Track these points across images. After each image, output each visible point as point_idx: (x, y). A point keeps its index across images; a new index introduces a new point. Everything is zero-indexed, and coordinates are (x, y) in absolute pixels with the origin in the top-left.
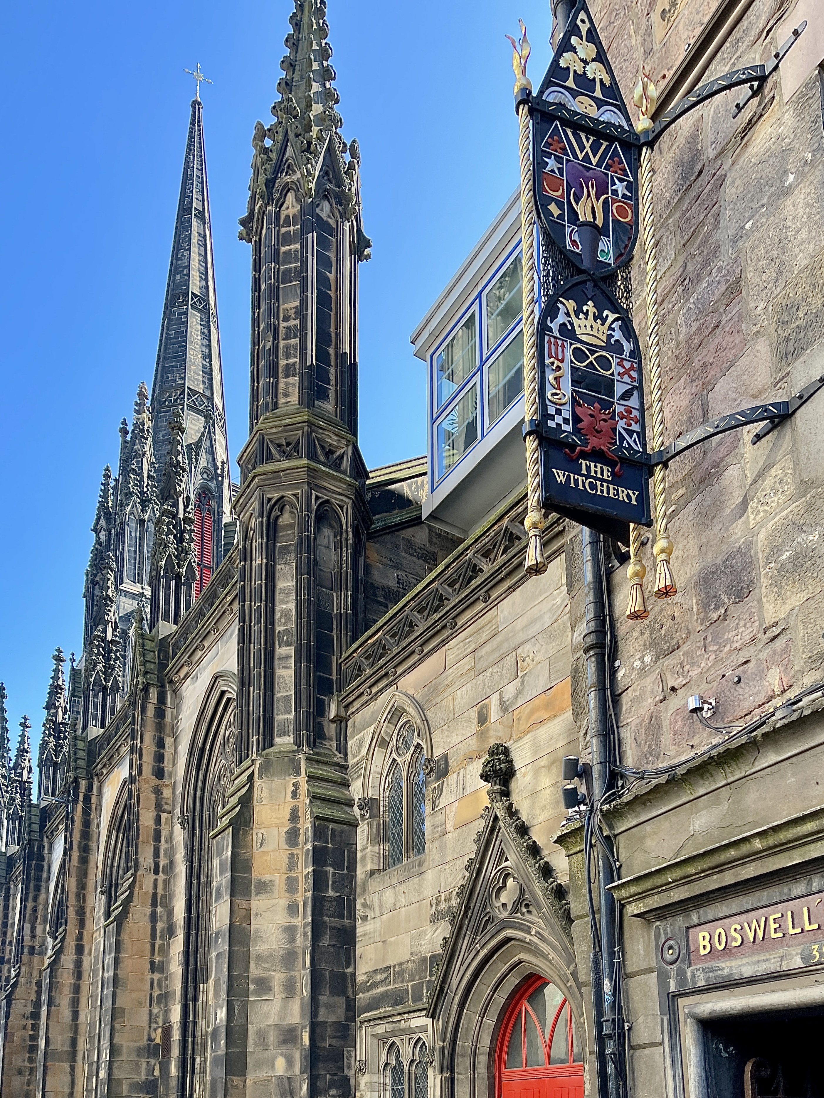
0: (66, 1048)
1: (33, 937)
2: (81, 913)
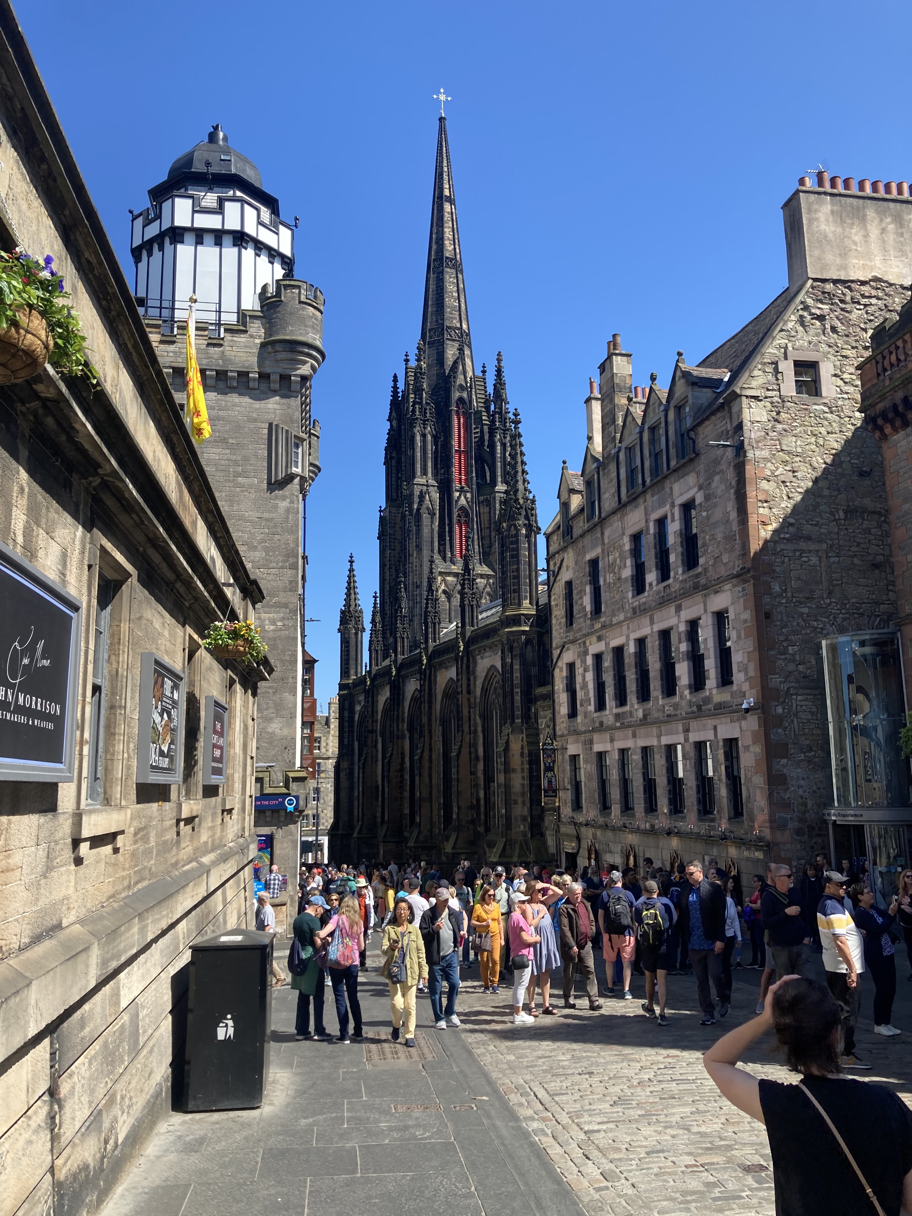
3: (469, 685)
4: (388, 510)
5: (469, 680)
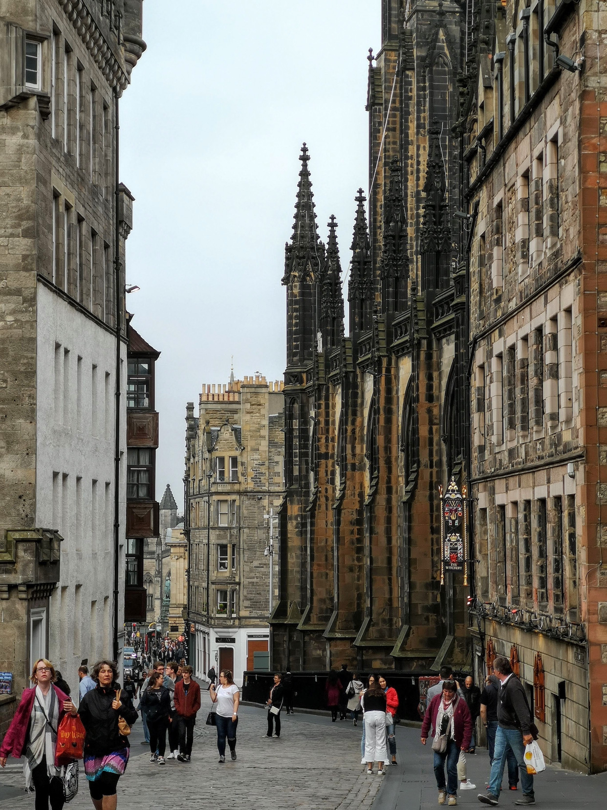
0: (385, 565)
1: (354, 455)
2: (388, 462)
3: (430, 387)
4: (383, 56)
5: (430, 378)
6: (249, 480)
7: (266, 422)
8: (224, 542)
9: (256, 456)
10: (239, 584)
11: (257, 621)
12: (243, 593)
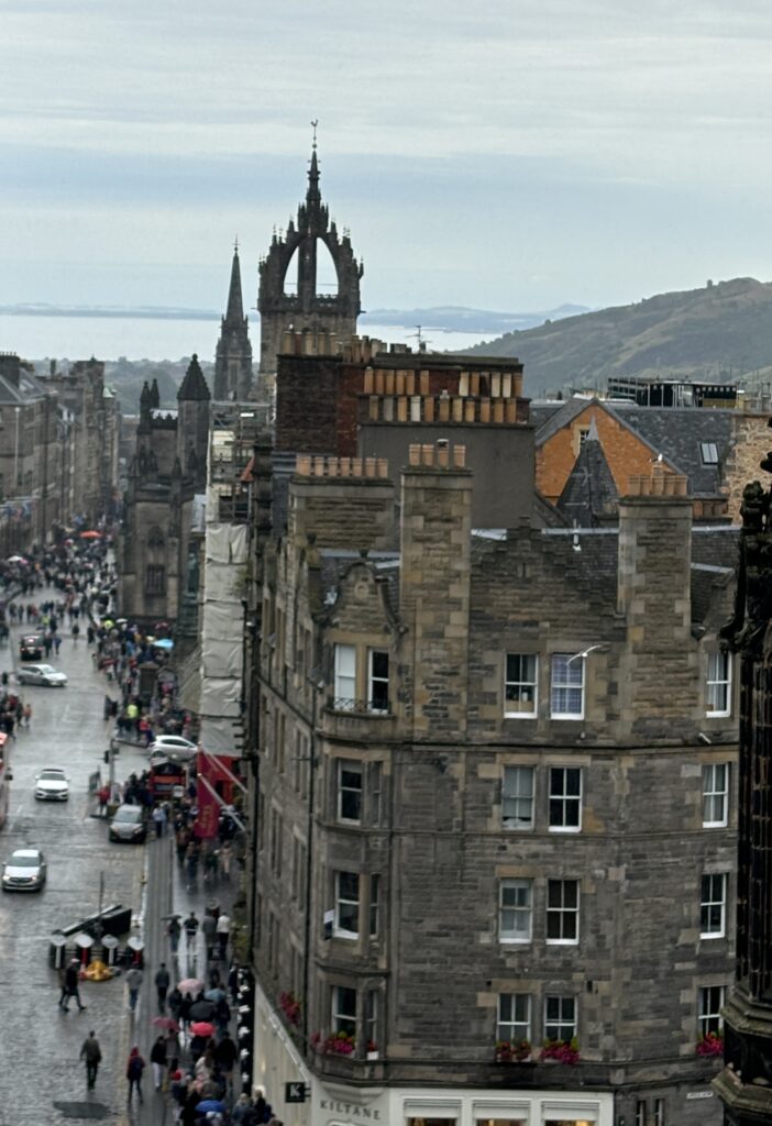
6: (418, 713)
7: (462, 566)
8: (351, 867)
9: (438, 651)
10: (387, 975)
11: (430, 1072)
12: (399, 998)
